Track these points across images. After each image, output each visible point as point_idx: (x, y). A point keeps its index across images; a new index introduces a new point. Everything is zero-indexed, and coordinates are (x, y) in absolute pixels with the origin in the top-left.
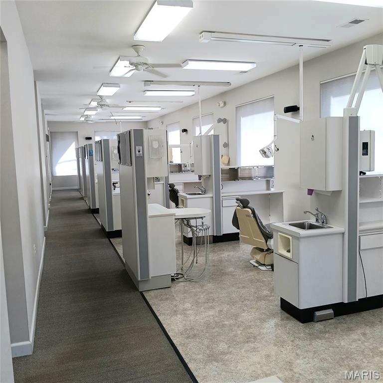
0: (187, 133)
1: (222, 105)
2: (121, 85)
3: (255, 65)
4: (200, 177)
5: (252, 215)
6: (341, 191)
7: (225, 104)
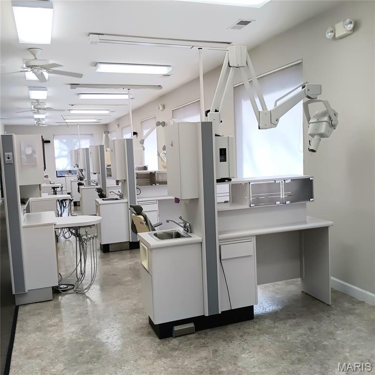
0: (137, 136)
1: (161, 108)
2: (48, 89)
3: (171, 68)
4: (117, 182)
5: (145, 223)
6: (198, 199)
7: (164, 107)
